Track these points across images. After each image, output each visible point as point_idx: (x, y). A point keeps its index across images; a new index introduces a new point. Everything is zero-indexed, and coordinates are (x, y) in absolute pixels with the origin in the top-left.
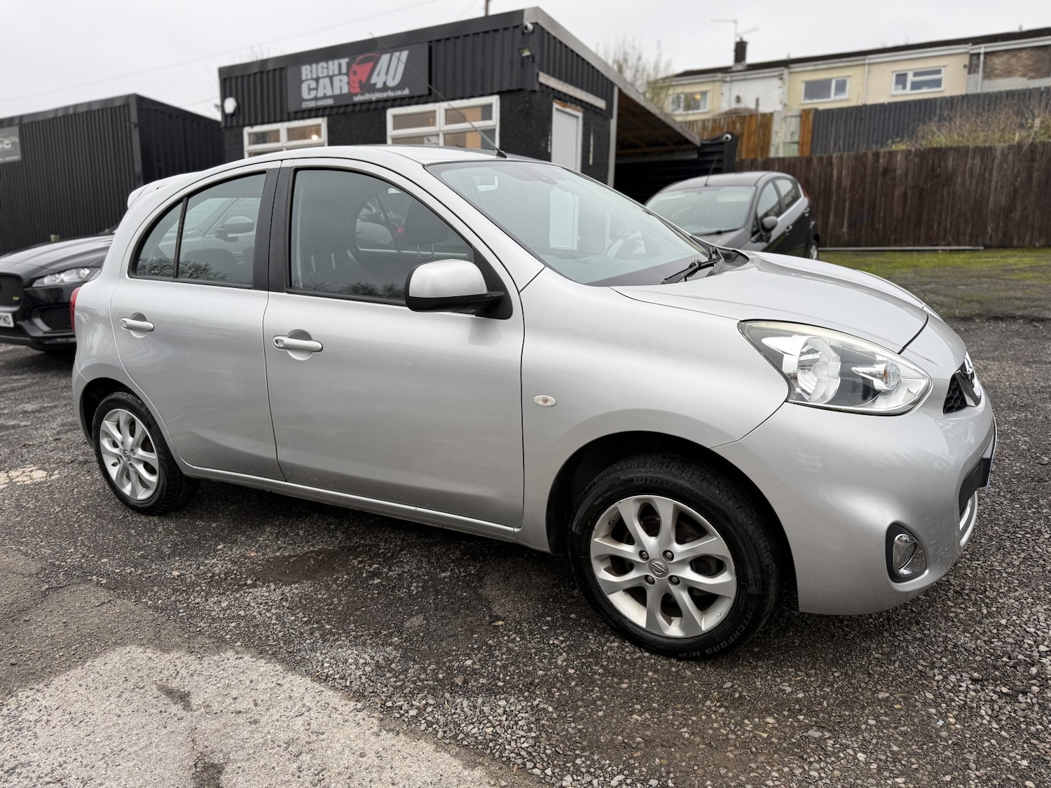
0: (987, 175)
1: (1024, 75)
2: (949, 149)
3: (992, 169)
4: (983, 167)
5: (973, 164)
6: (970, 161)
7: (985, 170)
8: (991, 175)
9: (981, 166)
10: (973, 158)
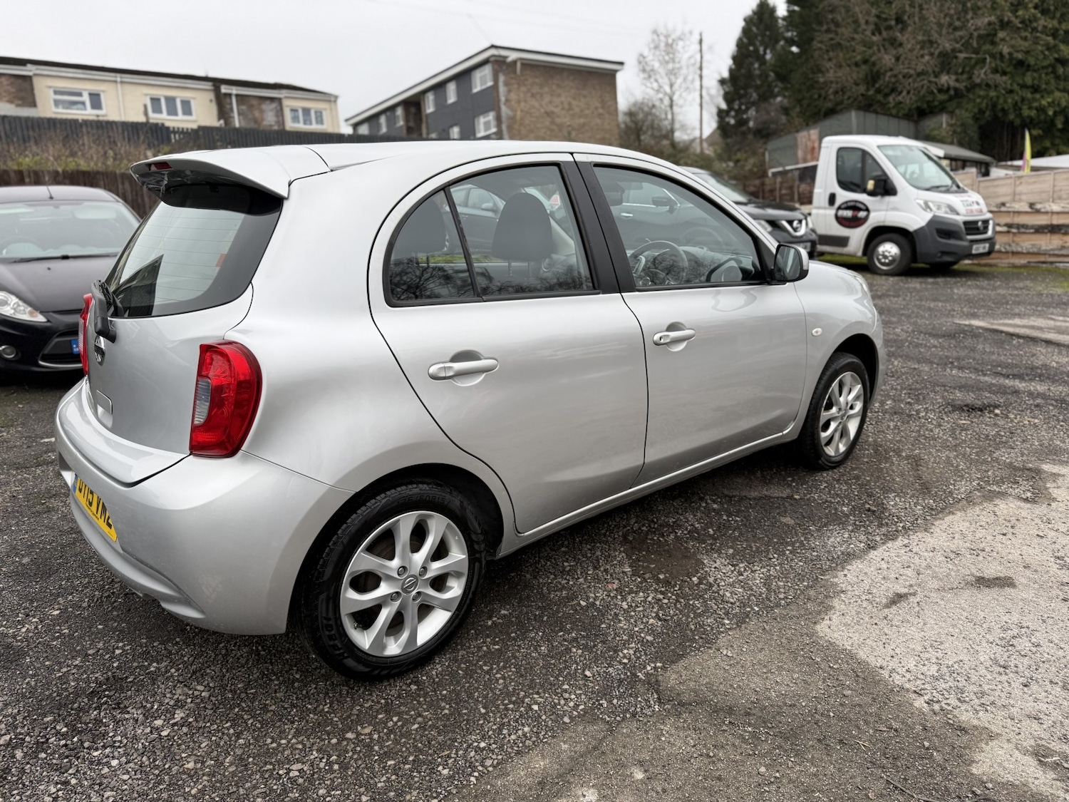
0: (140, 200)
1: (11, 102)
2: (98, 173)
3: (142, 195)
4: (134, 193)
5: (124, 189)
6: (120, 186)
7: (137, 195)
8: (143, 200)
9: (132, 191)
10: (123, 184)
